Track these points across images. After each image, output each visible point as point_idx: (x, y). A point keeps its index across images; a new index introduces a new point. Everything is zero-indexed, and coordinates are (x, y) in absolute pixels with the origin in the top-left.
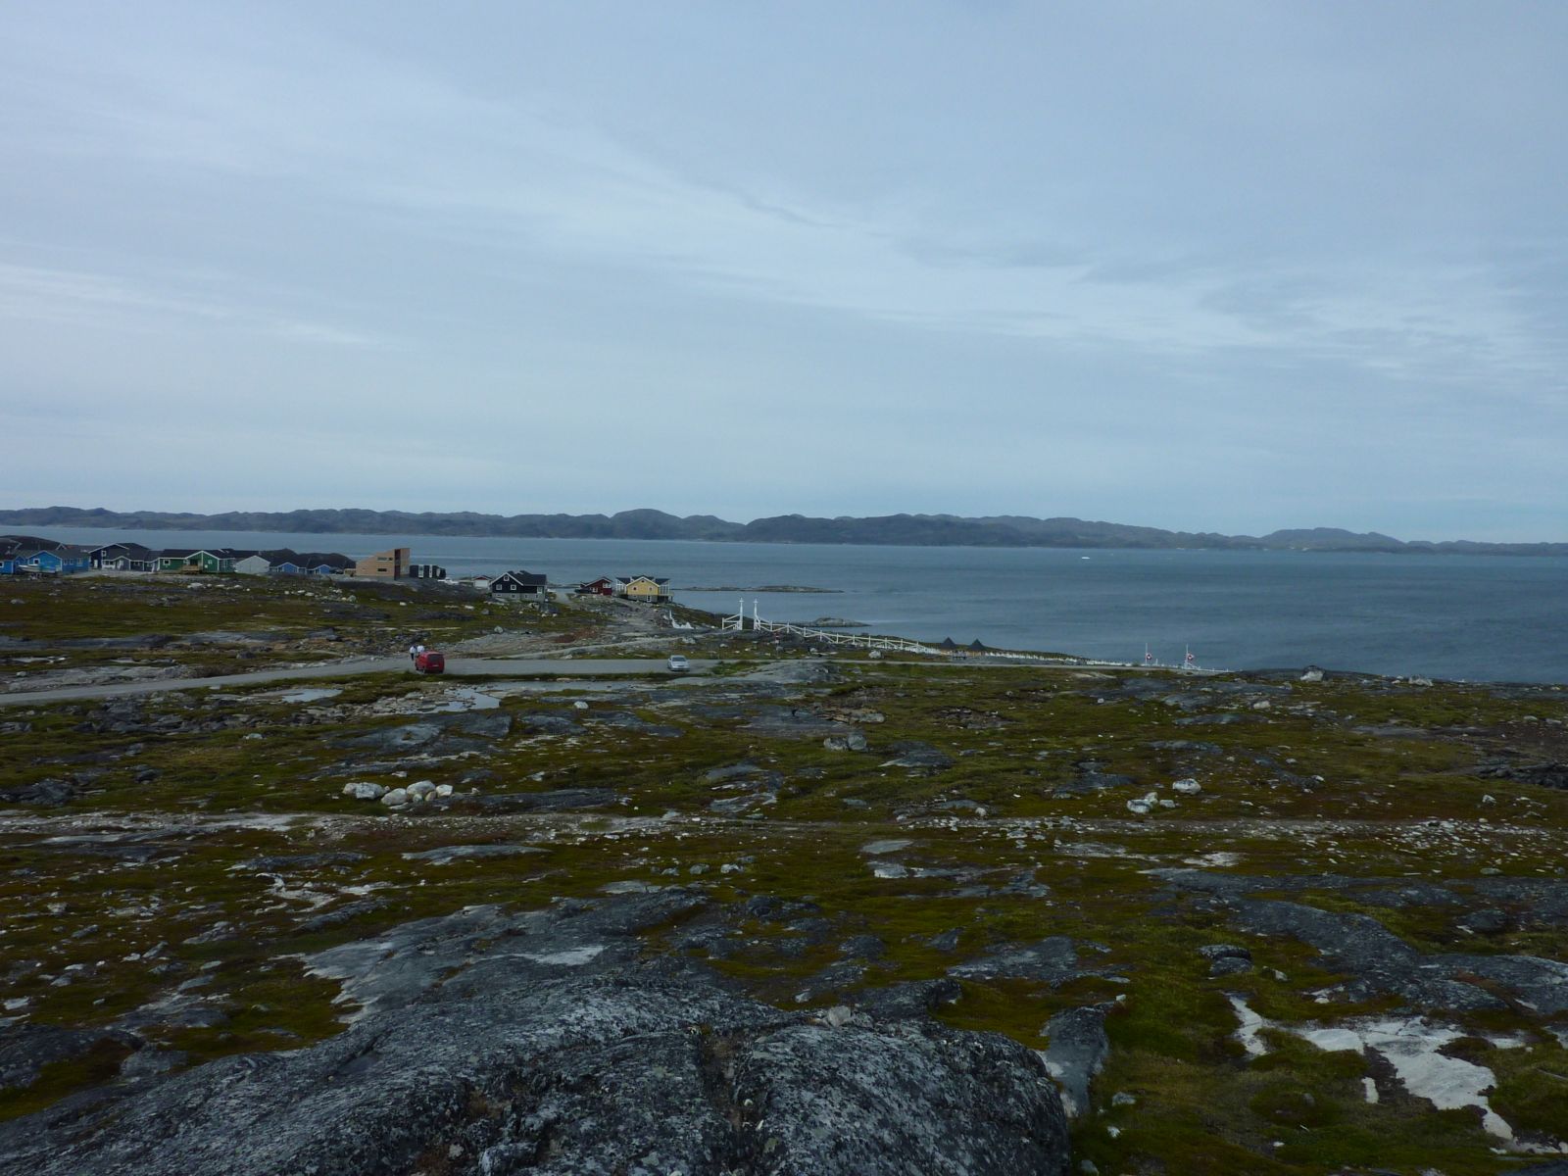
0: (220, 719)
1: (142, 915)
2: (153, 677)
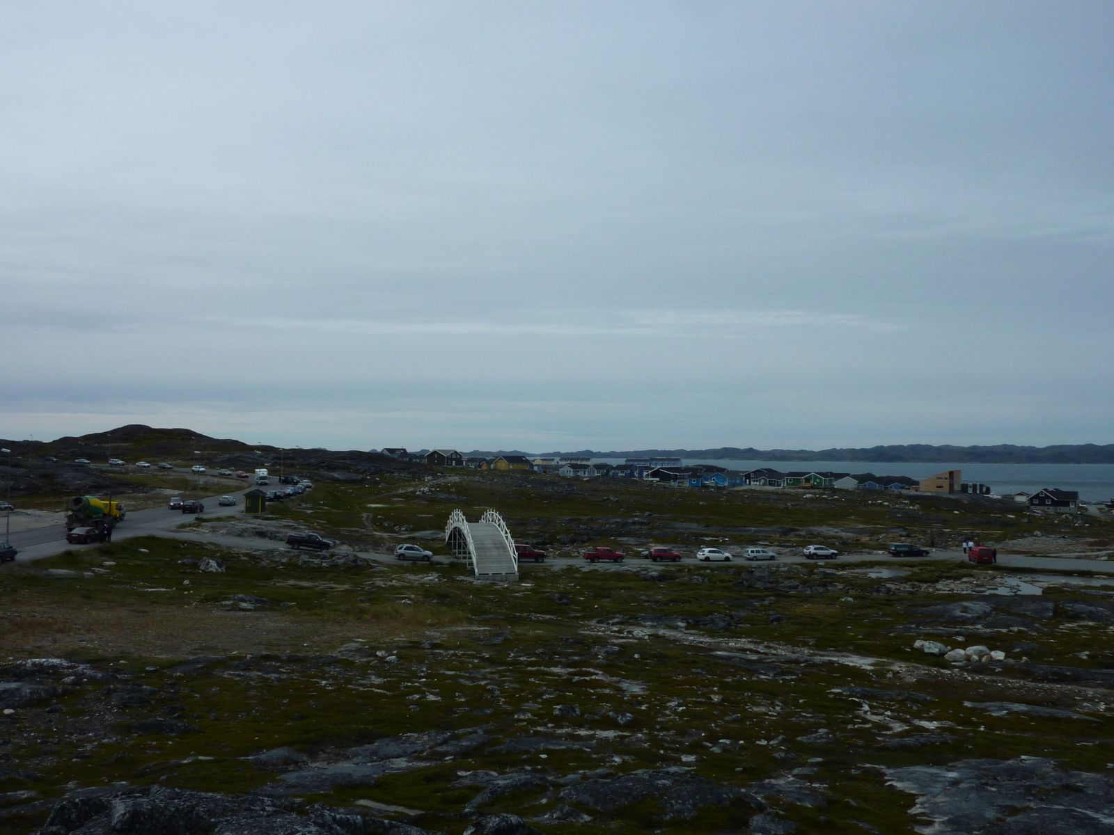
0: (824, 585)
1: (770, 713)
2: (781, 554)
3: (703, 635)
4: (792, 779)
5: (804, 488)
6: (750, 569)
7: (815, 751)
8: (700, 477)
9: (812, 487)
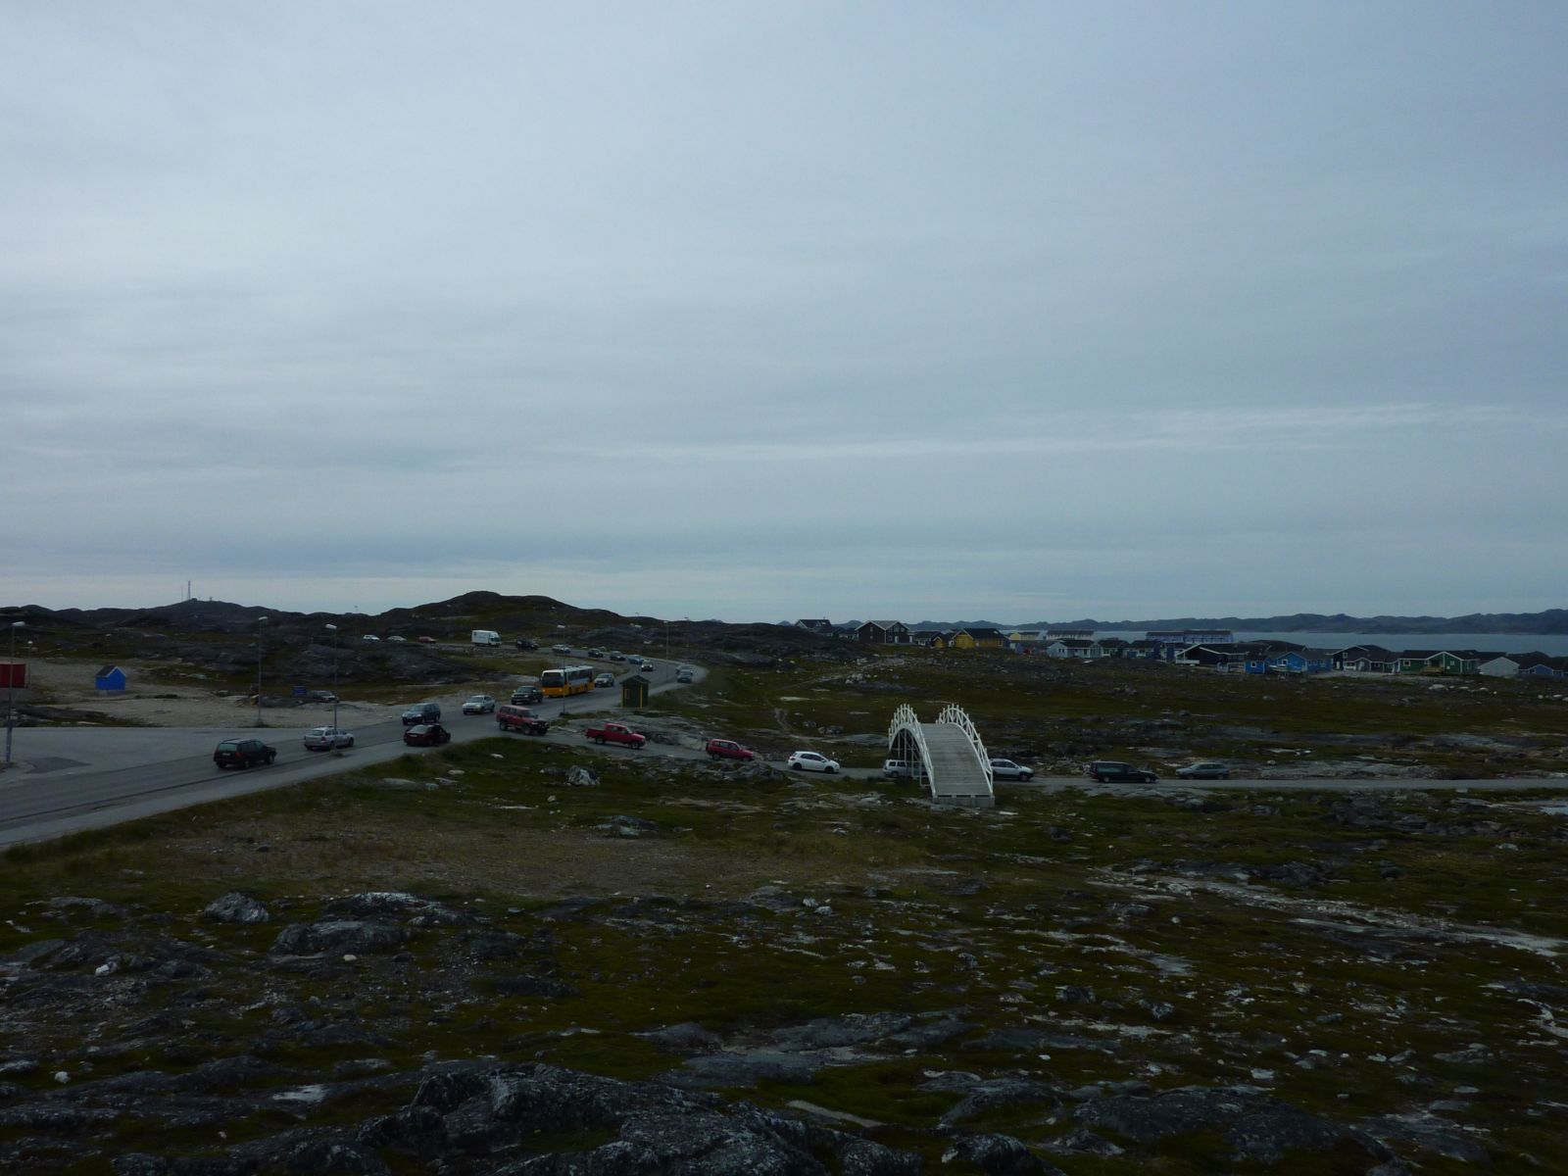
0: (1469, 824)
1: (1389, 1015)
2: (1396, 775)
3: (1276, 893)
4: (1428, 1116)
5: (1429, 674)
6: (1347, 797)
7: (1465, 1075)
8: (1263, 658)
9: (1443, 674)
